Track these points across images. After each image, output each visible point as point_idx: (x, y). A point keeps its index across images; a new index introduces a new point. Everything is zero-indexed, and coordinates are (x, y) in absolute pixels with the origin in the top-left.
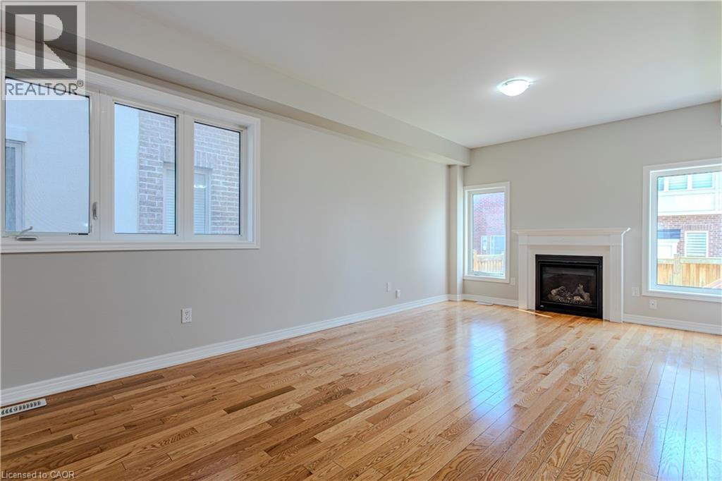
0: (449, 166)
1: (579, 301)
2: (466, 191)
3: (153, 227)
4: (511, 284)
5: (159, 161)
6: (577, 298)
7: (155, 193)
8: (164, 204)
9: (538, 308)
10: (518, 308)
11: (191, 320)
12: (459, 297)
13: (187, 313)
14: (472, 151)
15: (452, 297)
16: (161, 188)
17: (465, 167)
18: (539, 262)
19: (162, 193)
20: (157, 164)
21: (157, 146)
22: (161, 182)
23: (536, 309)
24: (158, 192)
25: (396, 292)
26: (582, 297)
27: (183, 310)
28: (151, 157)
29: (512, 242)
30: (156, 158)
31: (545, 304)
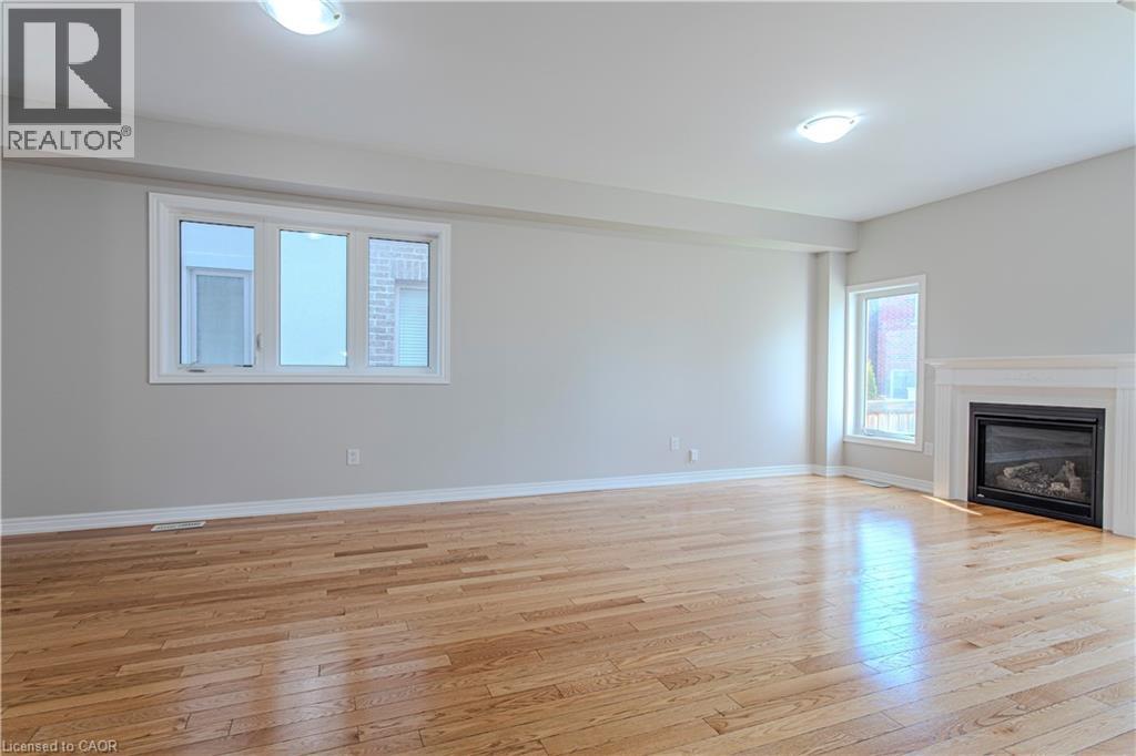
0: (817, 255)
1: (1060, 492)
2: (851, 296)
3: (383, 358)
4: (926, 453)
5: (390, 279)
6: (1056, 487)
7: (384, 317)
8: (396, 330)
9: (973, 500)
10: (932, 495)
11: (357, 462)
12: (830, 470)
13: (353, 454)
14: (860, 227)
15: (818, 469)
16: (392, 311)
17: (848, 254)
18: (976, 416)
19: (393, 316)
20: (388, 283)
21: (387, 261)
22: (392, 304)
23: (969, 500)
24: (388, 316)
25: (690, 453)
26: (1067, 484)
27: (350, 451)
28: (381, 275)
29: (927, 378)
30: (386, 275)
31: (986, 491)
